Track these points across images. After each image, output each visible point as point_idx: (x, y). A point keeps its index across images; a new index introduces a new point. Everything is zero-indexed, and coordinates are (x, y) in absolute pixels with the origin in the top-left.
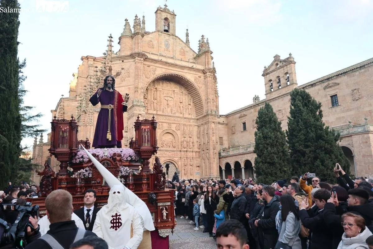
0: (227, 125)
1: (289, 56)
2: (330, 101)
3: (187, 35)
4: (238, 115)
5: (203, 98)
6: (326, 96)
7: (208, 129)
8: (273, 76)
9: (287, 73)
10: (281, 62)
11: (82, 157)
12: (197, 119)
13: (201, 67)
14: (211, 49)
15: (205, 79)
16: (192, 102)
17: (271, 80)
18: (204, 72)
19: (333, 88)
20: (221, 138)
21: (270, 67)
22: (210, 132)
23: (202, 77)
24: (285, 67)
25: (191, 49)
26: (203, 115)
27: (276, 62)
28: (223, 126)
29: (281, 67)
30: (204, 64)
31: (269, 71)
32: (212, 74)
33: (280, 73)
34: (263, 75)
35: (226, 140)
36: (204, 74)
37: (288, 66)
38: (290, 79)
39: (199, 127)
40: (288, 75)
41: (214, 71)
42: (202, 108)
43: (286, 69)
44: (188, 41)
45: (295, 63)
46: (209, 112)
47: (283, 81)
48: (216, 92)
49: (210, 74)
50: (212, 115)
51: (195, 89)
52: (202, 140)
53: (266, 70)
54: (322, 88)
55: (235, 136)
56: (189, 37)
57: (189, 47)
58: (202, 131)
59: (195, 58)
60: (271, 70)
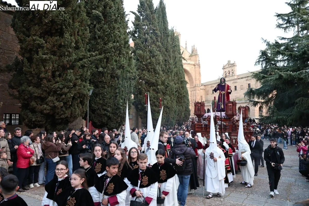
0: (205, 90)
1: (234, 62)
2: (248, 86)
3: (186, 44)
4: (210, 86)
5: (194, 78)
6: (246, 83)
7: (196, 93)
8: (227, 70)
9: (232, 70)
10: (230, 64)
11: (205, 116)
12: (191, 88)
13: (193, 63)
14: (198, 53)
15: (195, 68)
16: (188, 79)
17: (226, 72)
18: (194, 65)
19: (249, 81)
20: (201, 96)
21: (226, 65)
22: (197, 94)
23: (194, 68)
24: (232, 67)
25: (188, 52)
26: (194, 86)
27: (229, 64)
28: (203, 90)
29: (230, 67)
30: (195, 61)
31: (225, 67)
32: (198, 66)
33: (230, 69)
34: (223, 69)
35: (204, 97)
36: (194, 66)
37: (233, 67)
38: (234, 73)
39: (191, 91)
40: (233, 71)
41: (199, 65)
42: (193, 83)
43: (232, 68)
44: (186, 47)
45: (236, 66)
46: (196, 85)
47: (231, 73)
48: (200, 74)
49: (197, 66)
50: (197, 86)
51: (190, 74)
52: (193, 97)
53: (224, 67)
54: (245, 80)
55: (208, 96)
56: (187, 45)
57: (187, 51)
58: (193, 94)
59: (190, 56)
60: (226, 67)
